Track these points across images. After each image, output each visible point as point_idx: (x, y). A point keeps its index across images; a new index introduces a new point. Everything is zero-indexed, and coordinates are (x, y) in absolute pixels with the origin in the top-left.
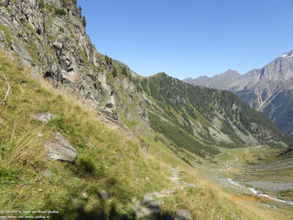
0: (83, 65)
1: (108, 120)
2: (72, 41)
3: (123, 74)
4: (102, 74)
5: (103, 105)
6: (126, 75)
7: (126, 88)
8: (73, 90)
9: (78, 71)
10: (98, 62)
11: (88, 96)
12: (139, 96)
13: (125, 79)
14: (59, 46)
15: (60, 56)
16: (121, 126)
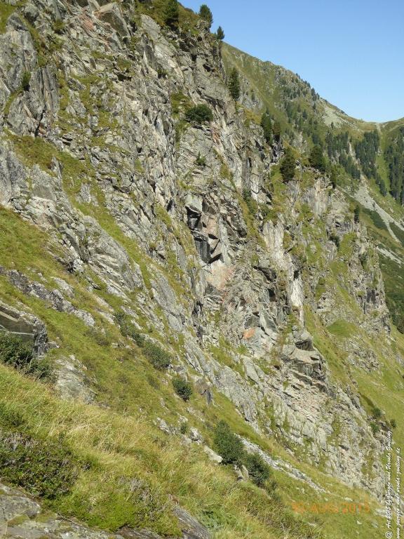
0: (246, 243)
1: (298, 381)
2: (224, 185)
3: (312, 166)
4: (275, 225)
5: (289, 343)
6: (323, 171)
7: (320, 210)
8: (219, 309)
9: (231, 258)
10: (264, 191)
11: (252, 321)
12: (358, 234)
13: (318, 182)
14: (195, 209)
15: (196, 229)
16: (332, 394)
